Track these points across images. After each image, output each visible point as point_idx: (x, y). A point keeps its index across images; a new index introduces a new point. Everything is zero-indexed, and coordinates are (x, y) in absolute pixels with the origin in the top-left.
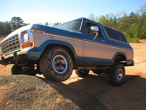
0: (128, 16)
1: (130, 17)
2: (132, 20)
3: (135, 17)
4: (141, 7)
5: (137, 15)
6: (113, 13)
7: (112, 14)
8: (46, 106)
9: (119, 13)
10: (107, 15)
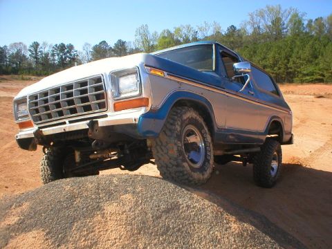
0: (223, 33)
1: (228, 36)
2: (232, 42)
3: (239, 35)
4: (252, 16)
5: (242, 31)
6: (192, 26)
7: (189, 28)
8: (219, 243)
9: (204, 25)
10: (178, 30)
